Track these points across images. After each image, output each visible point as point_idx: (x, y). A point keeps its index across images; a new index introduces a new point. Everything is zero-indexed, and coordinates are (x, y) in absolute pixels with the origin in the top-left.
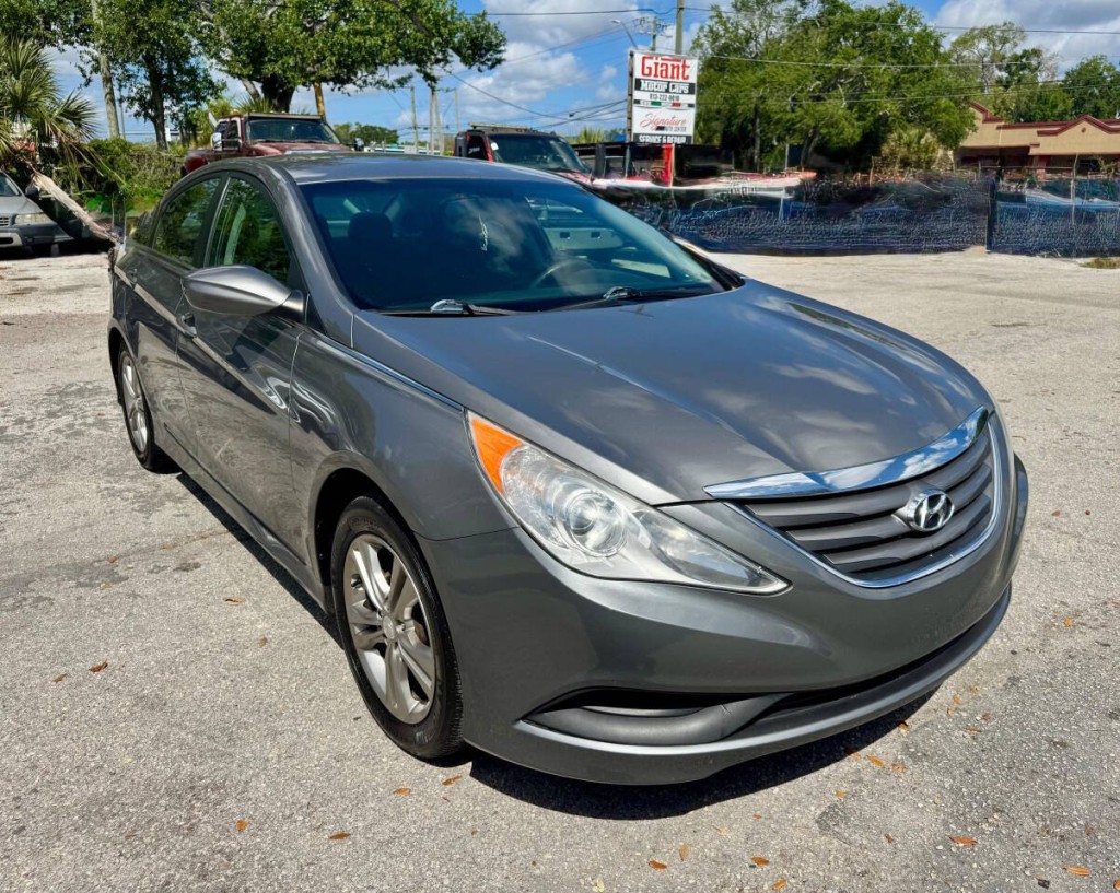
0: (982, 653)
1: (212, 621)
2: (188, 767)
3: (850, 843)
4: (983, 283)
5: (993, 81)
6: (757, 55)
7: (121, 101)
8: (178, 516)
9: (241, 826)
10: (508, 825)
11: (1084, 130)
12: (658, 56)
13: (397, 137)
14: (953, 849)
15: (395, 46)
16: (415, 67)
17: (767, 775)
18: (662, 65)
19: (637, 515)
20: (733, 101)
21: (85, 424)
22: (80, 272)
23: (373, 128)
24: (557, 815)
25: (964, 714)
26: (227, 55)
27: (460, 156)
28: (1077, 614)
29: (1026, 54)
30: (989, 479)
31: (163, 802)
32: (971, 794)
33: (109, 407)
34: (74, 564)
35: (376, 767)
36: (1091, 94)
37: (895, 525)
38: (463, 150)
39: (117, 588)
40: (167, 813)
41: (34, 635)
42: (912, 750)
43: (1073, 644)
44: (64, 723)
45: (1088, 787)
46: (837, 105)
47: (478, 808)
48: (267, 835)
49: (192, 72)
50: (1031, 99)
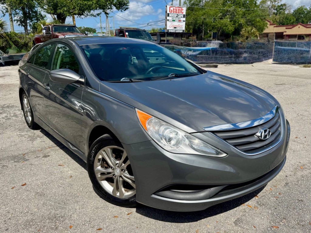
0: (277, 176)
1: (55, 171)
2: (53, 211)
3: (244, 228)
4: (271, 72)
5: (272, 13)
6: (203, 6)
7: (14, 21)
8: (41, 142)
9: (71, 227)
10: (147, 225)
11: (299, 27)
12: (174, 6)
13: (96, 31)
14: (273, 229)
15: (96, 4)
16: (102, 10)
17: (219, 210)
18: (175, 9)
19: (185, 136)
20: (196, 20)
21: (11, 116)
22: (3, 72)
23: (88, 28)
24: (161, 222)
25: (274, 193)
26: (46, 7)
27: (117, 36)
28: (304, 165)
29: (282, 5)
30: (280, 125)
31: (47, 221)
32: (277, 215)
33: (17, 111)
34: (13, 156)
35: (108, 210)
36: (301, 16)
37: (255, 138)
38: (118, 34)
39: (26, 162)
40: (49, 224)
41: (3, 176)
42: (259, 203)
43: (303, 174)
44: (16, 200)
45: (309, 212)
46: (227, 20)
47: (138, 221)
48: (78, 229)
49: (36, 12)
50: (283, 18)
